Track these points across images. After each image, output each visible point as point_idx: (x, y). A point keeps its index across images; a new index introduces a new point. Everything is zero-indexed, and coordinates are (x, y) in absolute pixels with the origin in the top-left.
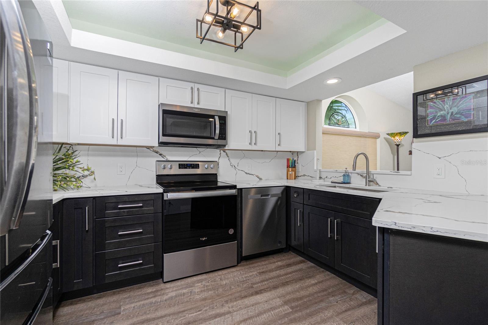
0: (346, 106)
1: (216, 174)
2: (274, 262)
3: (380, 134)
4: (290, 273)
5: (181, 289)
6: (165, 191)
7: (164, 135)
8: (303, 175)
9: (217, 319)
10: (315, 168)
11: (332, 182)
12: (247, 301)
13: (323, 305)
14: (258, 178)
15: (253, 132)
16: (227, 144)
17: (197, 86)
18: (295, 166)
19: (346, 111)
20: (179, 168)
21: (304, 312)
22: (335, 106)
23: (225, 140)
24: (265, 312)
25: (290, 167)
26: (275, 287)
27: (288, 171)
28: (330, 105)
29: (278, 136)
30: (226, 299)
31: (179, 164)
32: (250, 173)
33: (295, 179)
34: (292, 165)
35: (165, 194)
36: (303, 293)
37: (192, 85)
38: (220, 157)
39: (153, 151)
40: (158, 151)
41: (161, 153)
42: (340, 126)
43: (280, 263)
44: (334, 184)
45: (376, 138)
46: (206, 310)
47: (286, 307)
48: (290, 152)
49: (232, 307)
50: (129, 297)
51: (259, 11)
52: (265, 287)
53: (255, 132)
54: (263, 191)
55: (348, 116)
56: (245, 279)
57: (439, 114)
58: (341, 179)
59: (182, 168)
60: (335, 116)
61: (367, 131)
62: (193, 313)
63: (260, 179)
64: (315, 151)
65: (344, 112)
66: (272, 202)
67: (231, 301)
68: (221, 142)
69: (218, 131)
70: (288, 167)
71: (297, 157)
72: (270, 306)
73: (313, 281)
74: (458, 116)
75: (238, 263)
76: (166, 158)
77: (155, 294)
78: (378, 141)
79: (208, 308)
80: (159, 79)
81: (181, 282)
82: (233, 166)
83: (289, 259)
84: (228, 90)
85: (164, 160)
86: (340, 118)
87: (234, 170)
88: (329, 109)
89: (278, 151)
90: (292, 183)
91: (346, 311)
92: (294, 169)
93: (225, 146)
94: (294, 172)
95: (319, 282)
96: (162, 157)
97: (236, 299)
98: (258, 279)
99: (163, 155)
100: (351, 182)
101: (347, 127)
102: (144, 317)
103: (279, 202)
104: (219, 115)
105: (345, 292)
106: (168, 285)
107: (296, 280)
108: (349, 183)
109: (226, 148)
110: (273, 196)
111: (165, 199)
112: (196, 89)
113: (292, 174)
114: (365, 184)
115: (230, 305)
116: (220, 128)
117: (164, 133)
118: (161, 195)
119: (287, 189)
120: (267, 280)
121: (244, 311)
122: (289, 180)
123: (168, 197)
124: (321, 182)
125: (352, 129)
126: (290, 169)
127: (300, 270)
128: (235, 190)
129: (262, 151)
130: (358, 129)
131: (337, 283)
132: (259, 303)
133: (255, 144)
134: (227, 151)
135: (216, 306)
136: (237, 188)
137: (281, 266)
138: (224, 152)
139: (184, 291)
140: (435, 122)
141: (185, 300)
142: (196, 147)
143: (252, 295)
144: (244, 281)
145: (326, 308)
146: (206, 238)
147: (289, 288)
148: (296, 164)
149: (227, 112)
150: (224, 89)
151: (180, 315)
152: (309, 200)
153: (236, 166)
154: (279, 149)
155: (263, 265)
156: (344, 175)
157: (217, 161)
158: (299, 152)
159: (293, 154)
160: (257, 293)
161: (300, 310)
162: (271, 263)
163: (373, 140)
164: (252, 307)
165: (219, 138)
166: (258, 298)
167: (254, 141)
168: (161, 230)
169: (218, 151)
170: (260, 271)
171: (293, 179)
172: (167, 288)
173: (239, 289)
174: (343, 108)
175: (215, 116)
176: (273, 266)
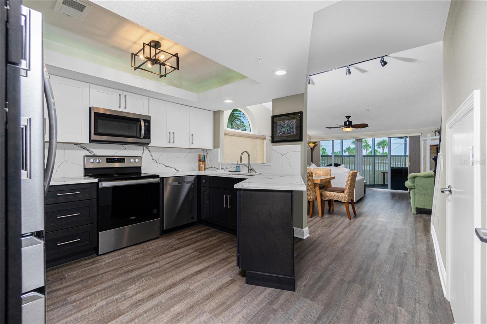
0: (244, 114)
1: (140, 167)
2: (189, 232)
3: (266, 136)
4: (200, 236)
5: (115, 257)
6: (99, 181)
7: (95, 134)
8: (210, 167)
9: (148, 266)
10: (219, 162)
11: (229, 172)
12: (169, 255)
13: (219, 248)
14: (176, 170)
15: (172, 133)
16: (151, 143)
17: (125, 93)
18: (205, 160)
19: (244, 118)
20: (107, 162)
21: (207, 253)
22: (236, 113)
23: (149, 139)
24: (182, 257)
25: (201, 161)
26: (189, 245)
27: (199, 164)
28: (232, 112)
29: (191, 137)
30: (153, 256)
31: (107, 159)
32: (169, 166)
33: (205, 170)
34: (202, 159)
35: (100, 183)
36: (207, 245)
37: (120, 92)
38: (143, 153)
39: (81, 147)
40: (85, 147)
41: (88, 149)
42: (239, 129)
43: (192, 232)
44: (230, 173)
45: (264, 140)
46: (139, 264)
47: (196, 253)
48: (202, 149)
49: (159, 259)
50: (69, 269)
51: (178, 58)
52: (182, 245)
53: (173, 133)
54: (180, 179)
55: (245, 122)
56: (166, 244)
57: (282, 130)
58: (234, 170)
59: (110, 162)
60: (236, 121)
61: (257, 134)
62: (130, 267)
63: (177, 171)
64: (219, 149)
65: (242, 119)
66: (186, 187)
67: (158, 256)
68: (145, 141)
69: (143, 132)
70: (199, 161)
71: (206, 153)
72: (185, 254)
73: (214, 238)
74: (290, 132)
75: (161, 235)
76: (93, 153)
77: (94, 263)
78: (265, 141)
79: (140, 262)
80: (90, 85)
81: (114, 253)
82: (155, 161)
83: (200, 229)
84: (151, 98)
85: (91, 155)
86: (239, 123)
87: (156, 163)
88: (232, 116)
89: (191, 149)
90: (202, 173)
91: (231, 248)
92: (204, 162)
93: (148, 144)
94: (204, 165)
95: (218, 238)
96: (90, 152)
97: (161, 255)
98: (176, 242)
99: (90, 151)
100: (241, 171)
101: (244, 130)
102: (89, 276)
103: (192, 186)
104: (144, 119)
105: (233, 240)
106: (103, 257)
107: (203, 240)
108: (240, 172)
109: (150, 145)
110: (188, 182)
111: (99, 187)
112: (124, 96)
113: (203, 166)
114: (248, 172)
115: (157, 258)
116: (145, 129)
117: (95, 133)
118: (96, 184)
119: (199, 177)
120: (183, 242)
121: (167, 259)
122: (200, 171)
123: (103, 186)
124: (223, 171)
125: (247, 132)
126: (201, 163)
127: (206, 234)
128: (158, 179)
129: (179, 148)
130: (252, 133)
131: (229, 237)
132: (178, 254)
133: (173, 142)
134: (149, 148)
135: (147, 260)
136: (160, 177)
137: (193, 233)
138: (147, 148)
139: (119, 257)
140: (281, 134)
141: (121, 262)
142: (122, 144)
143: (173, 251)
144: (166, 245)
145: (220, 249)
146: (135, 217)
147: (198, 244)
148: (205, 159)
149: (151, 116)
150: (148, 98)
151: (119, 269)
152: (213, 184)
153: (157, 160)
154: (192, 147)
155: (180, 235)
156: (237, 166)
157: (140, 156)
158: (208, 149)
159: (203, 151)
160: (176, 249)
161: (205, 253)
162: (186, 233)
163: (262, 141)
164: (173, 257)
165: (144, 138)
166: (177, 251)
167: (172, 141)
168: (96, 213)
169: (142, 147)
170: (178, 238)
171: (203, 170)
172: (103, 258)
173: (163, 249)
174: (241, 115)
175: (141, 120)
176: (188, 234)
